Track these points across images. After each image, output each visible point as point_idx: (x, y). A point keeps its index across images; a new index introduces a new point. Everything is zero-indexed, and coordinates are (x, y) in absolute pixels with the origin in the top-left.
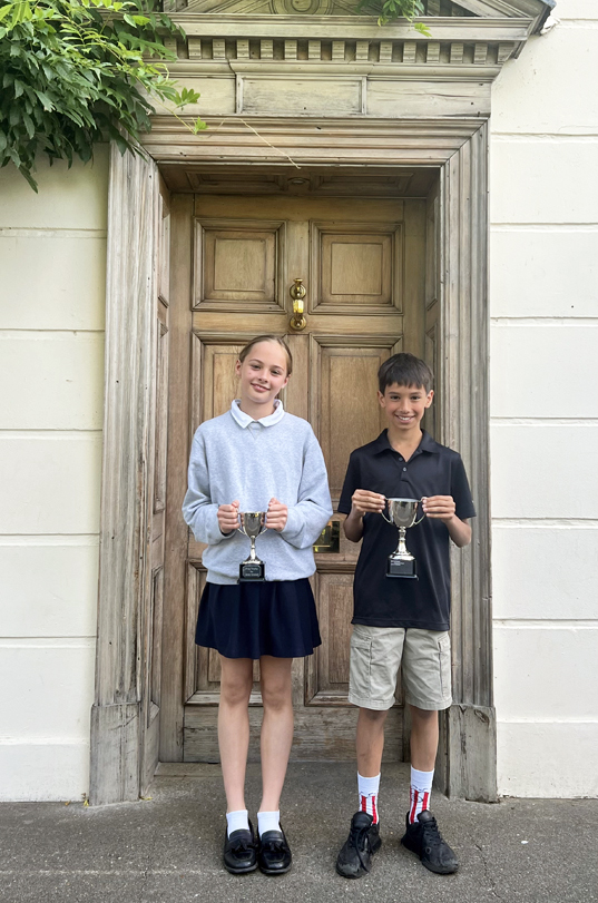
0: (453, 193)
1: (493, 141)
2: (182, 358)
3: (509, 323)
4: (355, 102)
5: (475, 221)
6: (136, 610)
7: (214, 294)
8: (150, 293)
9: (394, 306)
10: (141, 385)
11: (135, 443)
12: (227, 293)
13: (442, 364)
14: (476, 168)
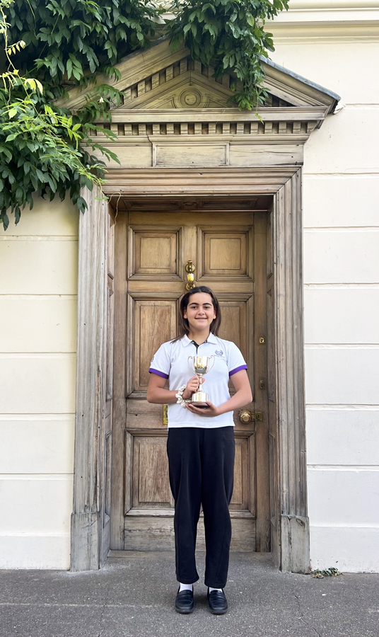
0: (281, 210)
1: (305, 178)
2: (122, 308)
3: (316, 287)
4: (222, 158)
5: (294, 226)
6: (96, 457)
7: (140, 270)
8: (103, 272)
9: (248, 276)
10: (98, 326)
11: (95, 360)
12: (147, 269)
13: (276, 312)
14: (295, 195)
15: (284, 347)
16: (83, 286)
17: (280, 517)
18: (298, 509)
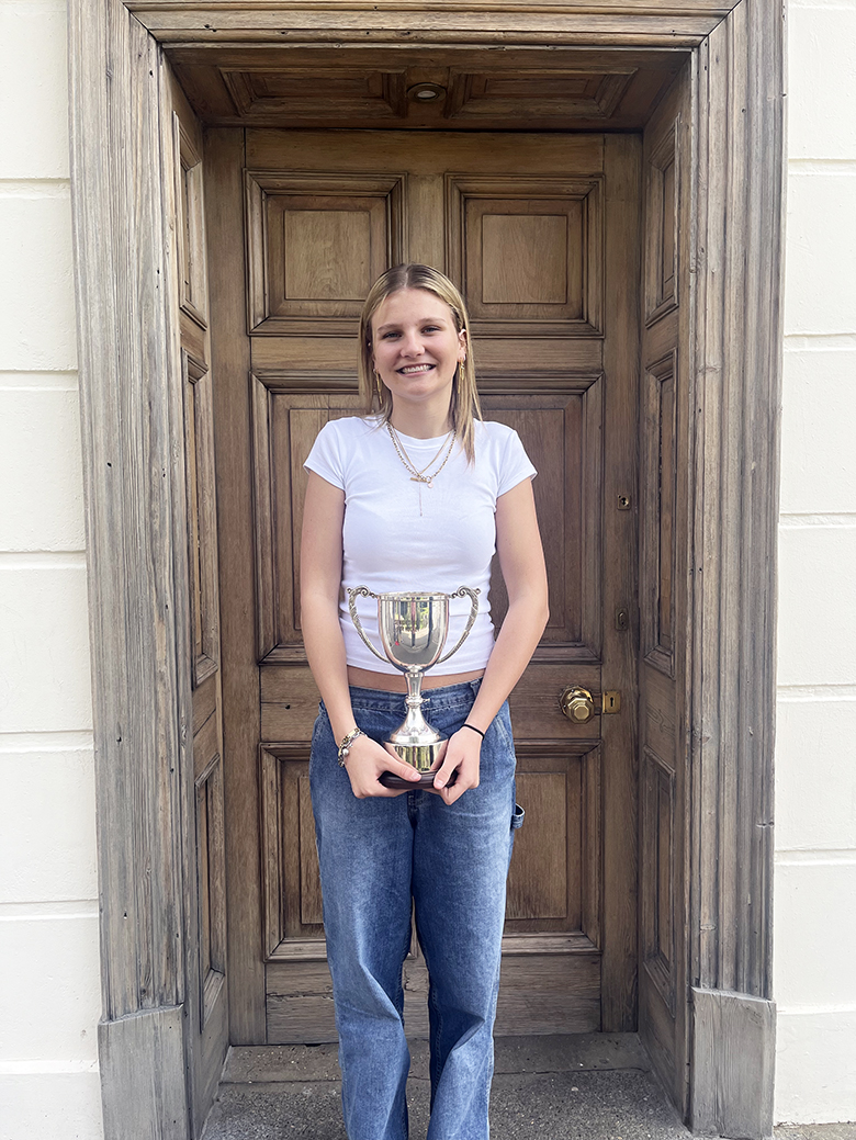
0: (715, 100)
5: (756, 151)
7: (283, 306)
8: (162, 299)
9: (587, 322)
10: (154, 469)
11: (150, 573)
12: (306, 304)
13: (691, 421)
14: (760, 51)
15: (714, 526)
16: (98, 342)
17: (691, 994)
18: (743, 976)
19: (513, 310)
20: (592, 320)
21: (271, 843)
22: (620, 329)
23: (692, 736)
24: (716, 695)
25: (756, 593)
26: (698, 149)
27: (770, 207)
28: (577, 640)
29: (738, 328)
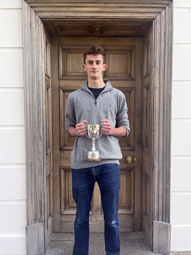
0: (158, 31)
5: (167, 42)
7: (66, 73)
8: (41, 72)
9: (131, 77)
10: (39, 108)
11: (38, 130)
12: (71, 73)
13: (153, 99)
14: (168, 20)
15: (158, 121)
16: (28, 82)
17: (153, 222)
18: (164, 218)
19: (115, 74)
20: (133, 77)
21: (63, 189)
22: (138, 78)
23: (153, 166)
24: (158, 157)
25: (167, 135)
26: (154, 41)
27: (170, 53)
28: (129, 145)
29: (163, 79)
